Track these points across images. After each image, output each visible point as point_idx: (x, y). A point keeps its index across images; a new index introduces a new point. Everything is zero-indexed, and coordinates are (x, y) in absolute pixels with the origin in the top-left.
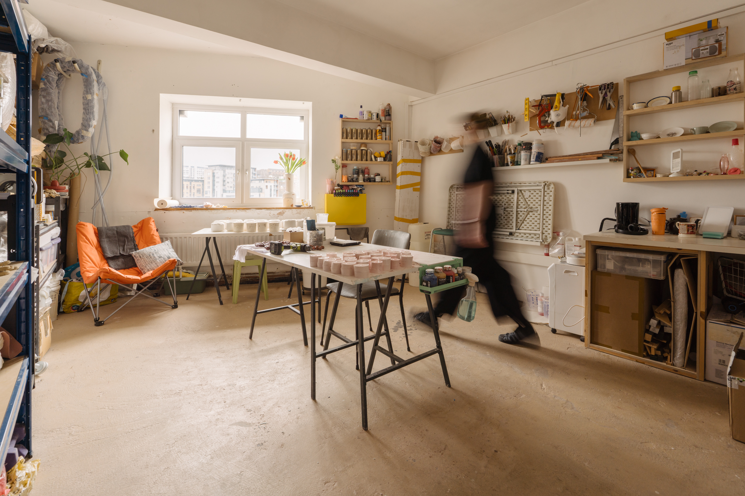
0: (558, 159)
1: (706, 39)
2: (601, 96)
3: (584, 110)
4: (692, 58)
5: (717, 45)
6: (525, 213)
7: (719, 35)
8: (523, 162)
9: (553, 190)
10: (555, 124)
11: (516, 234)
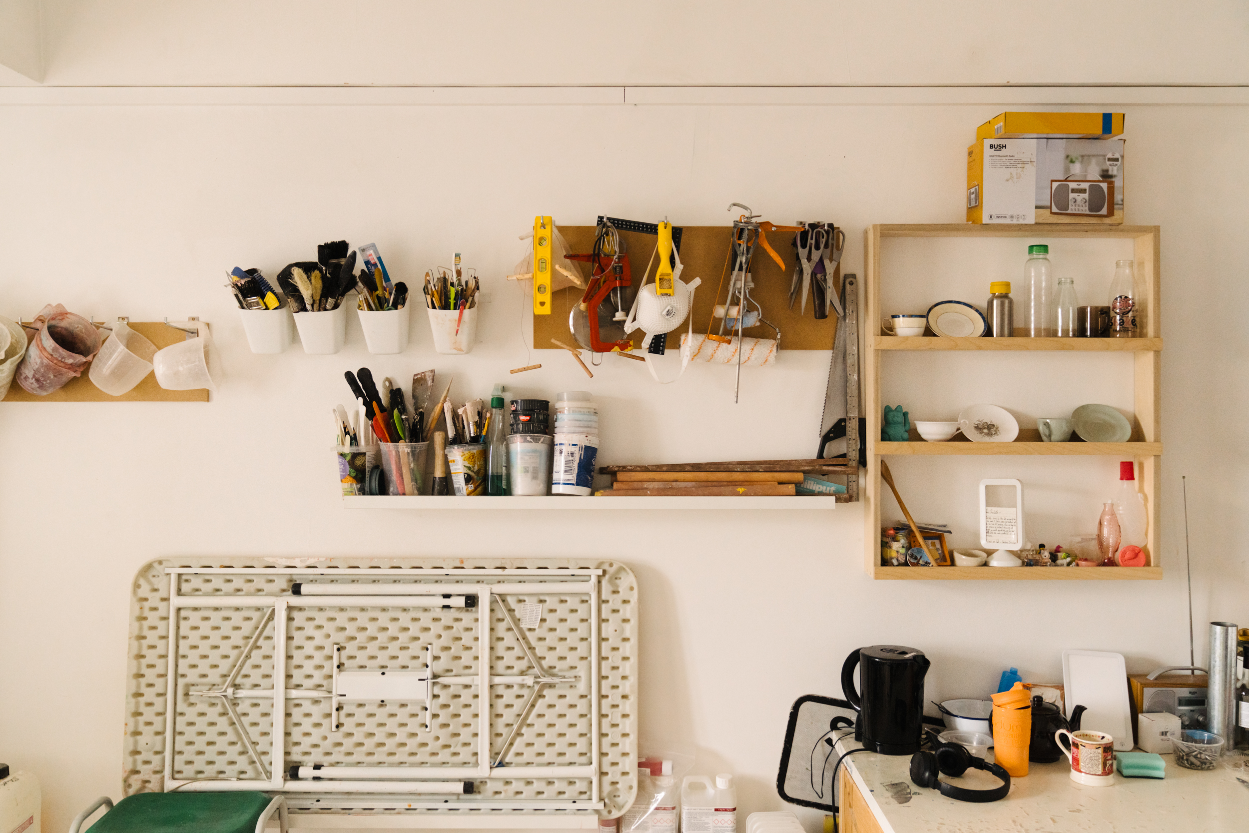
0: (653, 480)
1: (1082, 162)
2: (807, 268)
3: (750, 309)
4: (1051, 208)
5: (1104, 186)
6: (525, 692)
7: (1109, 160)
8: (521, 481)
9: (634, 597)
10: (647, 342)
11: (490, 787)
